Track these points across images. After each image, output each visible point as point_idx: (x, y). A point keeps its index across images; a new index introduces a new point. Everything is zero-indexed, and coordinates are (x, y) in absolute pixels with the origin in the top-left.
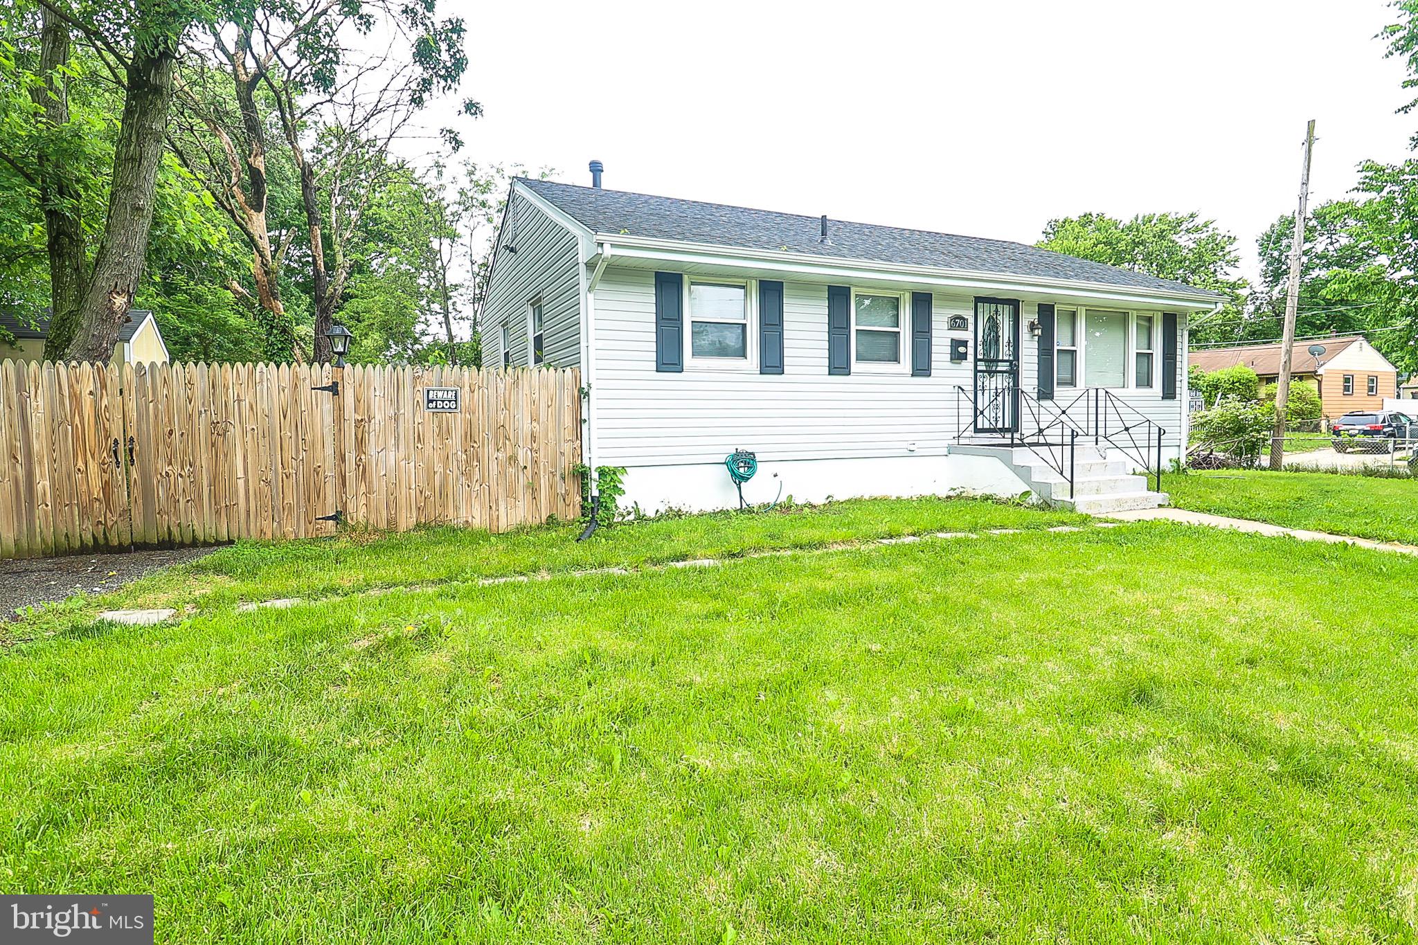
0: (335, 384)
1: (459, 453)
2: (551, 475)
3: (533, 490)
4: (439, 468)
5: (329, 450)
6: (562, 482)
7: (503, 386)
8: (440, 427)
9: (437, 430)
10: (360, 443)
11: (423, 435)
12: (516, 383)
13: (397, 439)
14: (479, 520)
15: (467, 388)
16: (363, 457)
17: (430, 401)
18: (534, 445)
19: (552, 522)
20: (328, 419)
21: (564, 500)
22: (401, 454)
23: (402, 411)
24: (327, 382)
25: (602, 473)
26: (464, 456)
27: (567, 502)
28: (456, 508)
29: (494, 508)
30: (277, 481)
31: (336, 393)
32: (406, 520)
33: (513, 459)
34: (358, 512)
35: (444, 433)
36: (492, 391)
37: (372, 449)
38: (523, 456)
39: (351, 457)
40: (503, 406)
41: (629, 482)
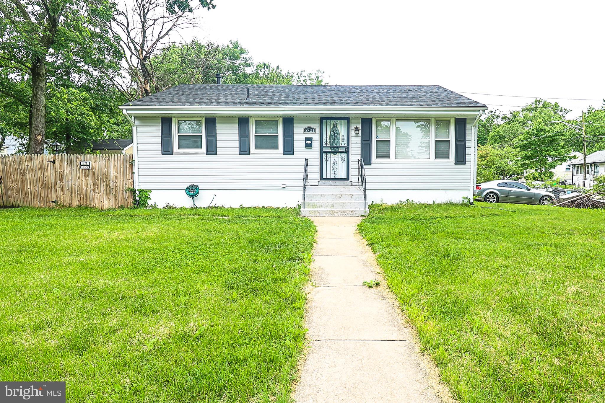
0: (54, 160)
1: (91, 183)
2: (122, 192)
3: (116, 196)
4: (84, 188)
5: (53, 181)
6: (126, 194)
7: (105, 160)
8: (85, 174)
9: (84, 175)
10: (61, 179)
11: (80, 177)
12: (109, 159)
13: (72, 178)
14: (97, 205)
15: (93, 161)
16: (62, 183)
17: (81, 166)
18: (116, 181)
19: (122, 207)
20: (52, 171)
21: (127, 200)
22: (73, 183)
23: (73, 169)
24: (52, 160)
25: (141, 191)
26: (93, 184)
27: (128, 201)
28: (90, 201)
29: (102, 202)
30: (38, 190)
31: (54, 163)
32: (75, 204)
33: (108, 185)
34: (60, 200)
35: (86, 176)
36: (102, 162)
37: (65, 181)
38: (112, 185)
39: (58, 183)
40: (105, 167)
41: (152, 195)
